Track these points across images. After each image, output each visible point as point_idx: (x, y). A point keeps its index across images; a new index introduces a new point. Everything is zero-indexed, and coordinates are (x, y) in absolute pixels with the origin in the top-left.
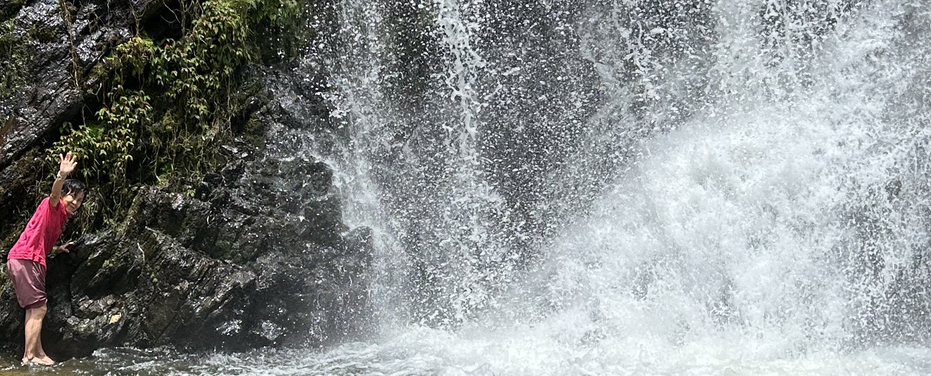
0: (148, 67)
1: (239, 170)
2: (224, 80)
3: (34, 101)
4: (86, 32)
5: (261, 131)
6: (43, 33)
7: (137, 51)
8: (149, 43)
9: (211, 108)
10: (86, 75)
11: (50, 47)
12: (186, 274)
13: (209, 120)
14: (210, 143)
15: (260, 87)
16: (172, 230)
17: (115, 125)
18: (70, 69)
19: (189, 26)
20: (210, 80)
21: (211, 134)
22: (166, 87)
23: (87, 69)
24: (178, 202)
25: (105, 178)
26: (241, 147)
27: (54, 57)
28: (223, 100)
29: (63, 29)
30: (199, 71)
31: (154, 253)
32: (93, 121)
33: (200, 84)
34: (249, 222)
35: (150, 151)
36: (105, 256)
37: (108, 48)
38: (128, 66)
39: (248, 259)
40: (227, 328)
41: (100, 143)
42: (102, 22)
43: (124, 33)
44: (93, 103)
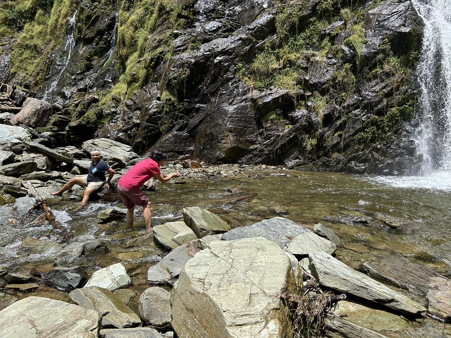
0: (376, 122)
1: (393, 141)
2: (393, 124)
3: (353, 128)
4: (364, 115)
5: (401, 134)
6: (356, 115)
7: (374, 118)
8: (377, 117)
9: (389, 129)
10: (363, 123)
11: (357, 118)
12: (378, 160)
13: (389, 131)
14: (388, 136)
15: (401, 125)
16: (377, 152)
17: (368, 132)
18: (360, 122)
19: (386, 113)
20: (389, 124)
21: (389, 134)
22: (380, 125)
23: (364, 121)
24: (379, 146)
25: (365, 142)
26: (395, 137)
27: (358, 120)
28: (392, 128)
29: (360, 115)
30: (387, 122)
31: (373, 156)
32: (364, 131)
34: (394, 151)
35: (375, 137)
36: (363, 156)
37: (368, 118)
38: (372, 121)
39: (393, 158)
40: (385, 171)
41: (365, 135)
42: (368, 113)
43: (372, 115)
44: (364, 128)
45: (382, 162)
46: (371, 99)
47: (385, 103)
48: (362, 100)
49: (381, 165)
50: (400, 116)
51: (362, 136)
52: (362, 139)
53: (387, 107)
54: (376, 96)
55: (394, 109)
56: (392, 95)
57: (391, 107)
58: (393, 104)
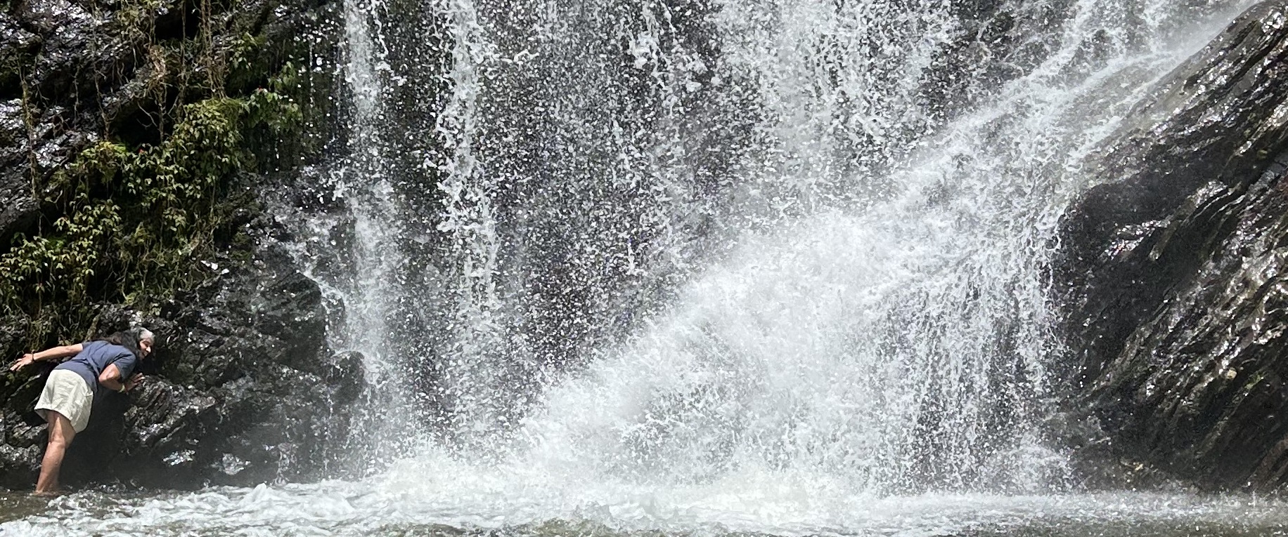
0: (119, 176)
1: (216, 288)
2: (207, 190)
4: (49, 136)
5: (249, 245)
7: (104, 157)
8: (120, 150)
9: (191, 219)
10: (45, 182)
11: (6, 152)
13: (188, 232)
14: (186, 258)
15: (251, 197)
17: (76, 237)
18: (27, 175)
19: (169, 129)
20: (189, 189)
21: (189, 249)
22: (140, 196)
23: (46, 175)
24: (137, 320)
25: (61, 296)
26: (223, 263)
27: (10, 162)
28: (204, 212)
29: (24, 133)
30: (179, 178)
32: (51, 232)
33: (179, 192)
34: (217, 343)
35: (118, 266)
37: (72, 153)
38: (95, 174)
39: (212, 385)
40: (177, 459)
41: (58, 256)
42: (69, 126)
43: (92, 137)
44: (52, 212)
45: (159, 405)
46: (82, 45)
47: (160, 70)
48: (34, 48)
49: (155, 428)
50: (240, 145)
51: (42, 258)
52: (45, 275)
53: (172, 94)
54: (110, 30)
55: (207, 109)
56: (193, 30)
57: (195, 97)
58: (200, 78)
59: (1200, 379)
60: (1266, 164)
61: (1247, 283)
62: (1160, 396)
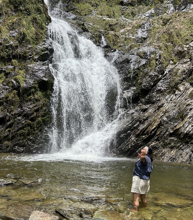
0: (30, 124)
1: (39, 135)
2: (39, 126)
3: (17, 127)
4: (24, 120)
5: (43, 131)
6: (19, 120)
7: (29, 122)
9: (37, 129)
10: (23, 125)
11: (19, 121)
12: (30, 145)
14: (36, 132)
15: (43, 127)
16: (30, 141)
17: (26, 130)
18: (21, 124)
19: (36, 120)
22: (32, 126)
24: (31, 138)
25: (24, 135)
26: (40, 133)
29: (21, 120)
30: (36, 125)
31: (28, 143)
32: (23, 129)
33: (36, 126)
34: (39, 141)
35: (30, 133)
36: (22, 143)
37: (26, 122)
38: (28, 124)
39: (38, 144)
40: (34, 151)
41: (24, 132)
42: (26, 119)
43: (28, 120)
44: (23, 127)
45: (33, 146)
46: (28, 112)
47: (35, 115)
48: (23, 112)
49: (32, 148)
50: (42, 122)
51: (22, 132)
53: (36, 117)
54: (30, 111)
55: (39, 119)
56: (39, 111)
57: (38, 117)
59: (127, 148)
60: (134, 130)
61: (132, 140)
62: (124, 149)
